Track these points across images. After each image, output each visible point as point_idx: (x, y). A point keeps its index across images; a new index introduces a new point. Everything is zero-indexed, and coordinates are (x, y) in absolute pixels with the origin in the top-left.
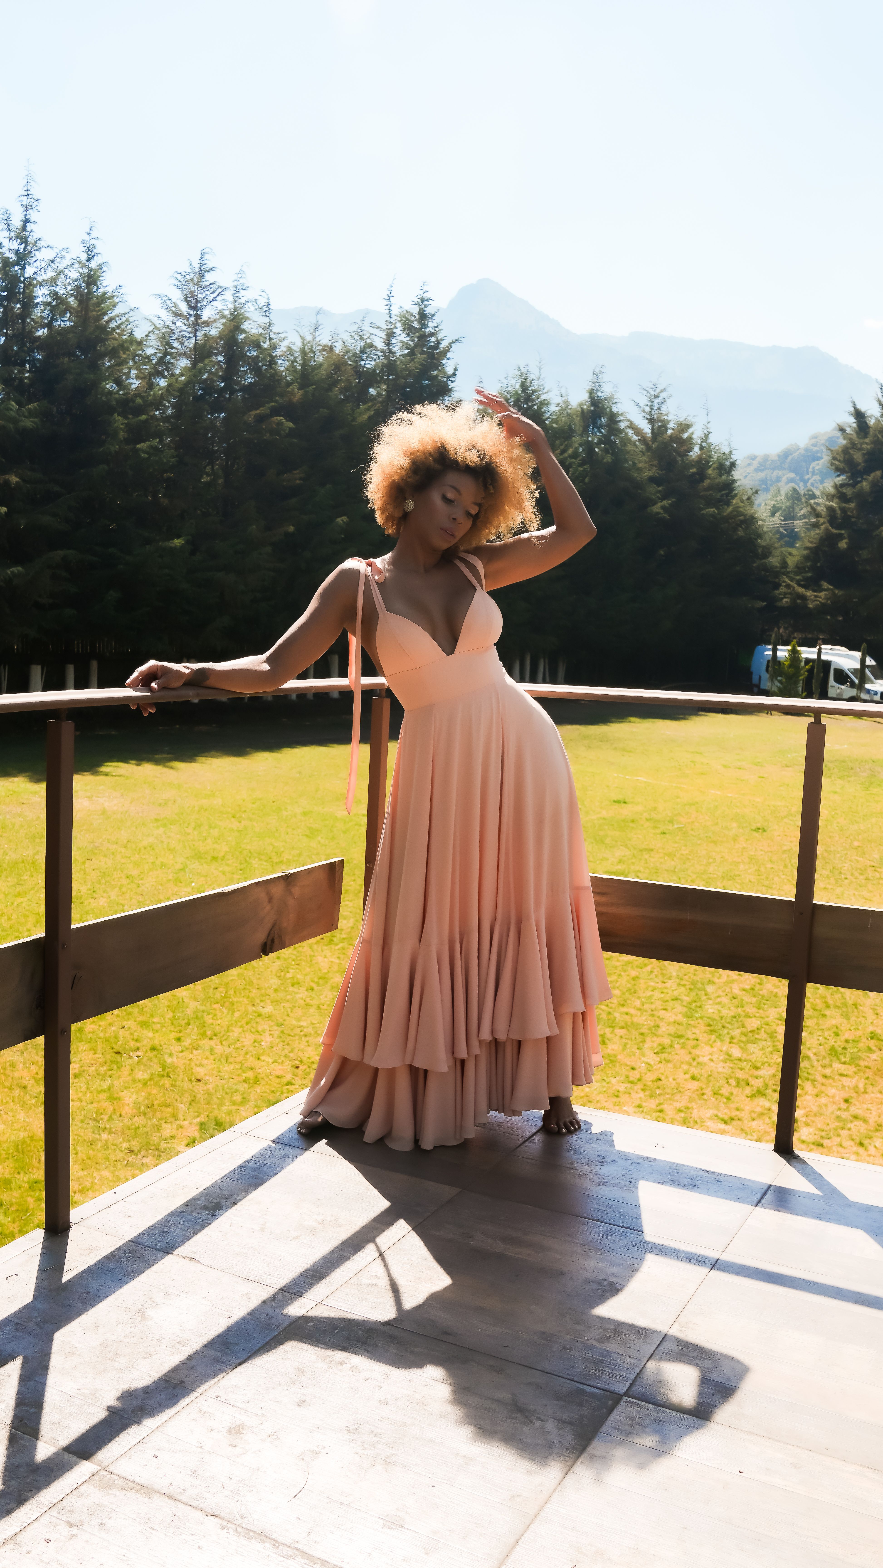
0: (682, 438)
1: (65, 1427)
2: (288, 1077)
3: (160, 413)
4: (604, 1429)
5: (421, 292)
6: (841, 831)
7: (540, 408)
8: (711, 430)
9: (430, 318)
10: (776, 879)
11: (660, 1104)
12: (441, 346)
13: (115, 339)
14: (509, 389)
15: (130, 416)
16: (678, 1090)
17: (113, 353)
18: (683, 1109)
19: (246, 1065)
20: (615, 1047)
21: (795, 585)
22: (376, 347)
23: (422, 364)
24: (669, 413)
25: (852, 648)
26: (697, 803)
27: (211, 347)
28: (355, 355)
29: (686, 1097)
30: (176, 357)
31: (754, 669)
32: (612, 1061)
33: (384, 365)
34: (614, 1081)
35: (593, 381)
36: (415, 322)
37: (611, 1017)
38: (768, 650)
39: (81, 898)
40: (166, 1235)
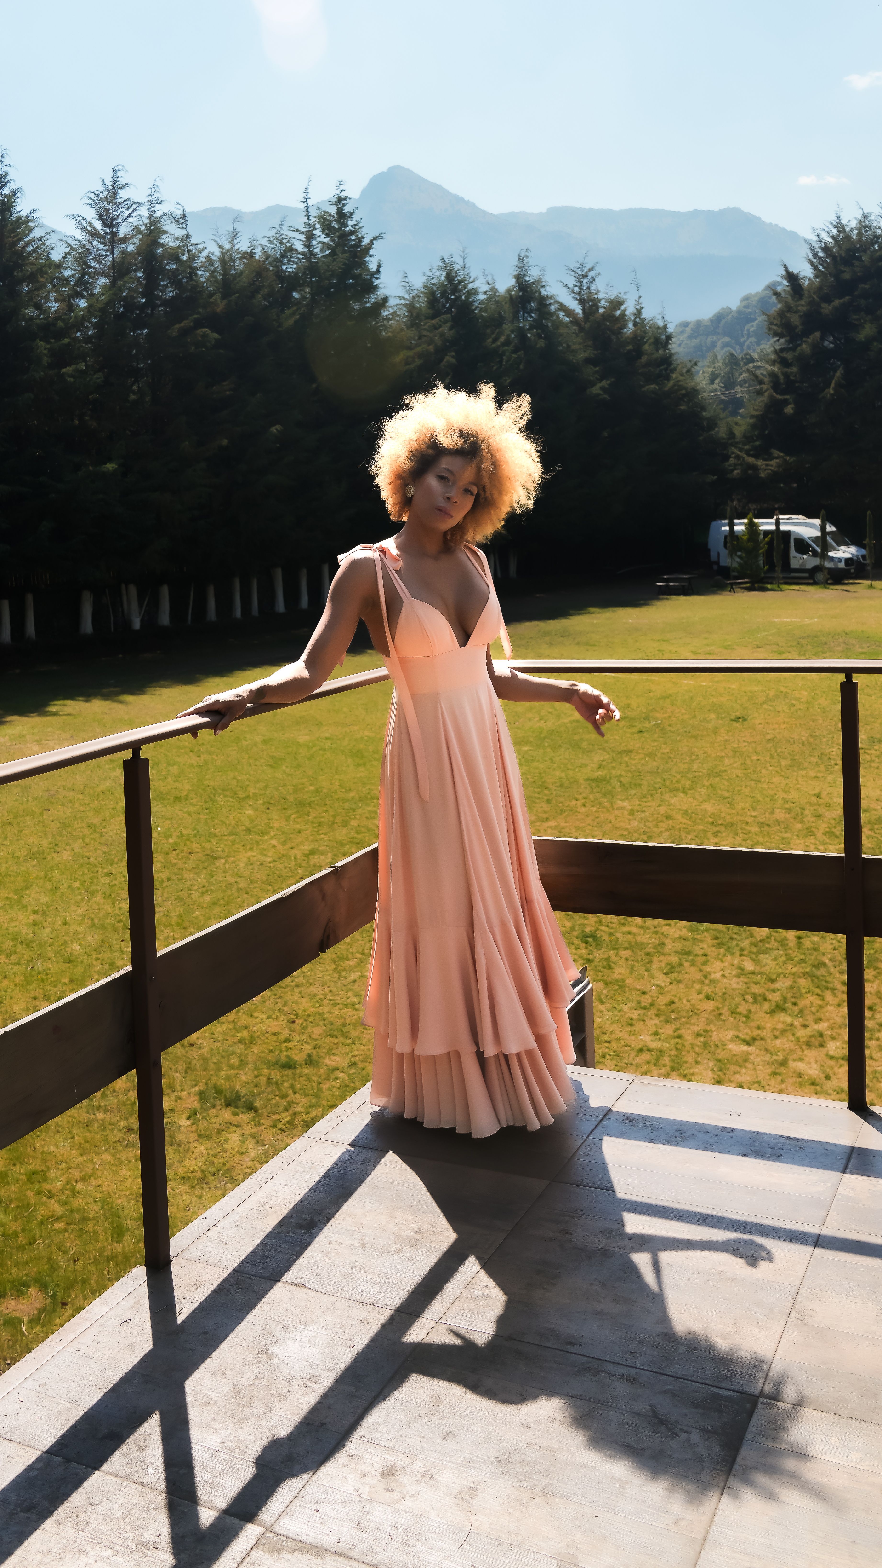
0: (614, 316)
1: (219, 1487)
2: (286, 1033)
3: (81, 335)
4: (748, 1436)
5: (338, 192)
6: (824, 712)
7: (467, 297)
8: (643, 305)
9: (349, 217)
10: (764, 771)
11: (677, 1029)
12: (363, 244)
13: (32, 264)
14: (435, 281)
15: (53, 341)
16: (694, 1012)
17: (32, 278)
18: (702, 1032)
19: (239, 1024)
20: (622, 970)
21: (745, 456)
22: (296, 250)
23: (345, 264)
24: (598, 292)
25: (809, 516)
26: (671, 695)
27: (130, 264)
28: (276, 260)
29: (703, 1019)
30: (94, 277)
31: (711, 545)
32: (621, 987)
33: (306, 268)
34: (625, 1008)
35: (520, 265)
36: (334, 222)
37: (613, 938)
38: (725, 525)
39: (43, 853)
40: (268, 1260)
